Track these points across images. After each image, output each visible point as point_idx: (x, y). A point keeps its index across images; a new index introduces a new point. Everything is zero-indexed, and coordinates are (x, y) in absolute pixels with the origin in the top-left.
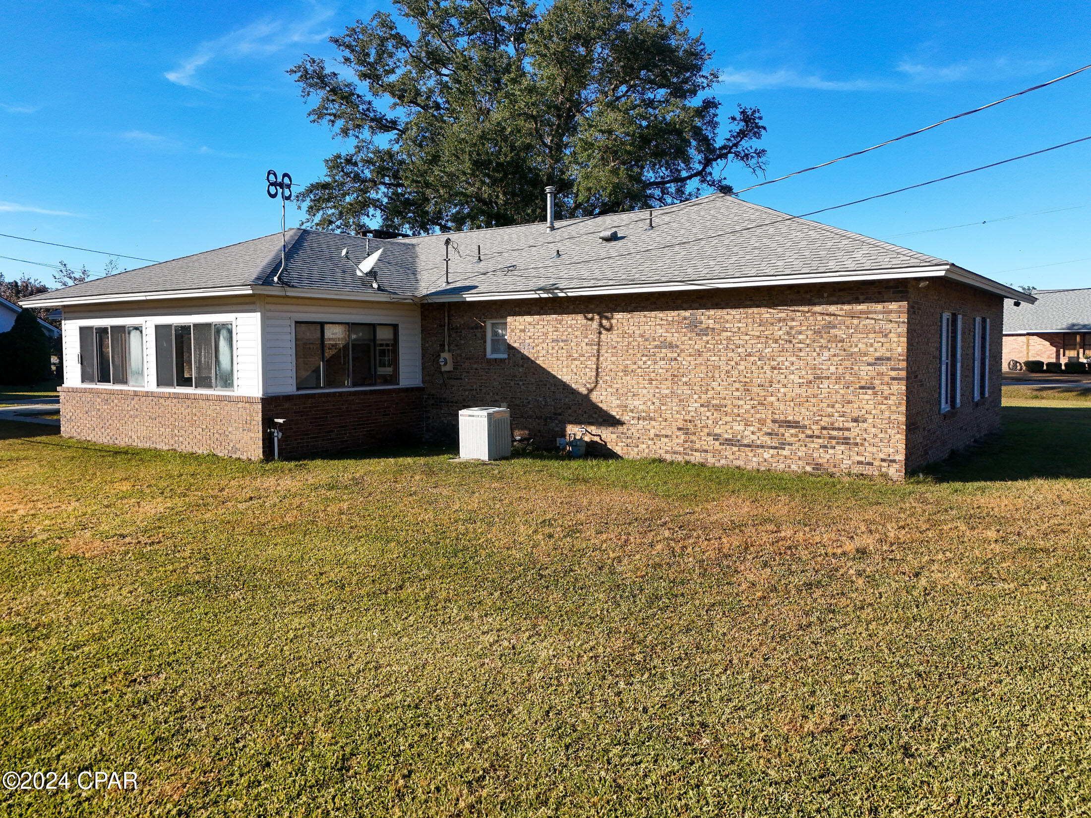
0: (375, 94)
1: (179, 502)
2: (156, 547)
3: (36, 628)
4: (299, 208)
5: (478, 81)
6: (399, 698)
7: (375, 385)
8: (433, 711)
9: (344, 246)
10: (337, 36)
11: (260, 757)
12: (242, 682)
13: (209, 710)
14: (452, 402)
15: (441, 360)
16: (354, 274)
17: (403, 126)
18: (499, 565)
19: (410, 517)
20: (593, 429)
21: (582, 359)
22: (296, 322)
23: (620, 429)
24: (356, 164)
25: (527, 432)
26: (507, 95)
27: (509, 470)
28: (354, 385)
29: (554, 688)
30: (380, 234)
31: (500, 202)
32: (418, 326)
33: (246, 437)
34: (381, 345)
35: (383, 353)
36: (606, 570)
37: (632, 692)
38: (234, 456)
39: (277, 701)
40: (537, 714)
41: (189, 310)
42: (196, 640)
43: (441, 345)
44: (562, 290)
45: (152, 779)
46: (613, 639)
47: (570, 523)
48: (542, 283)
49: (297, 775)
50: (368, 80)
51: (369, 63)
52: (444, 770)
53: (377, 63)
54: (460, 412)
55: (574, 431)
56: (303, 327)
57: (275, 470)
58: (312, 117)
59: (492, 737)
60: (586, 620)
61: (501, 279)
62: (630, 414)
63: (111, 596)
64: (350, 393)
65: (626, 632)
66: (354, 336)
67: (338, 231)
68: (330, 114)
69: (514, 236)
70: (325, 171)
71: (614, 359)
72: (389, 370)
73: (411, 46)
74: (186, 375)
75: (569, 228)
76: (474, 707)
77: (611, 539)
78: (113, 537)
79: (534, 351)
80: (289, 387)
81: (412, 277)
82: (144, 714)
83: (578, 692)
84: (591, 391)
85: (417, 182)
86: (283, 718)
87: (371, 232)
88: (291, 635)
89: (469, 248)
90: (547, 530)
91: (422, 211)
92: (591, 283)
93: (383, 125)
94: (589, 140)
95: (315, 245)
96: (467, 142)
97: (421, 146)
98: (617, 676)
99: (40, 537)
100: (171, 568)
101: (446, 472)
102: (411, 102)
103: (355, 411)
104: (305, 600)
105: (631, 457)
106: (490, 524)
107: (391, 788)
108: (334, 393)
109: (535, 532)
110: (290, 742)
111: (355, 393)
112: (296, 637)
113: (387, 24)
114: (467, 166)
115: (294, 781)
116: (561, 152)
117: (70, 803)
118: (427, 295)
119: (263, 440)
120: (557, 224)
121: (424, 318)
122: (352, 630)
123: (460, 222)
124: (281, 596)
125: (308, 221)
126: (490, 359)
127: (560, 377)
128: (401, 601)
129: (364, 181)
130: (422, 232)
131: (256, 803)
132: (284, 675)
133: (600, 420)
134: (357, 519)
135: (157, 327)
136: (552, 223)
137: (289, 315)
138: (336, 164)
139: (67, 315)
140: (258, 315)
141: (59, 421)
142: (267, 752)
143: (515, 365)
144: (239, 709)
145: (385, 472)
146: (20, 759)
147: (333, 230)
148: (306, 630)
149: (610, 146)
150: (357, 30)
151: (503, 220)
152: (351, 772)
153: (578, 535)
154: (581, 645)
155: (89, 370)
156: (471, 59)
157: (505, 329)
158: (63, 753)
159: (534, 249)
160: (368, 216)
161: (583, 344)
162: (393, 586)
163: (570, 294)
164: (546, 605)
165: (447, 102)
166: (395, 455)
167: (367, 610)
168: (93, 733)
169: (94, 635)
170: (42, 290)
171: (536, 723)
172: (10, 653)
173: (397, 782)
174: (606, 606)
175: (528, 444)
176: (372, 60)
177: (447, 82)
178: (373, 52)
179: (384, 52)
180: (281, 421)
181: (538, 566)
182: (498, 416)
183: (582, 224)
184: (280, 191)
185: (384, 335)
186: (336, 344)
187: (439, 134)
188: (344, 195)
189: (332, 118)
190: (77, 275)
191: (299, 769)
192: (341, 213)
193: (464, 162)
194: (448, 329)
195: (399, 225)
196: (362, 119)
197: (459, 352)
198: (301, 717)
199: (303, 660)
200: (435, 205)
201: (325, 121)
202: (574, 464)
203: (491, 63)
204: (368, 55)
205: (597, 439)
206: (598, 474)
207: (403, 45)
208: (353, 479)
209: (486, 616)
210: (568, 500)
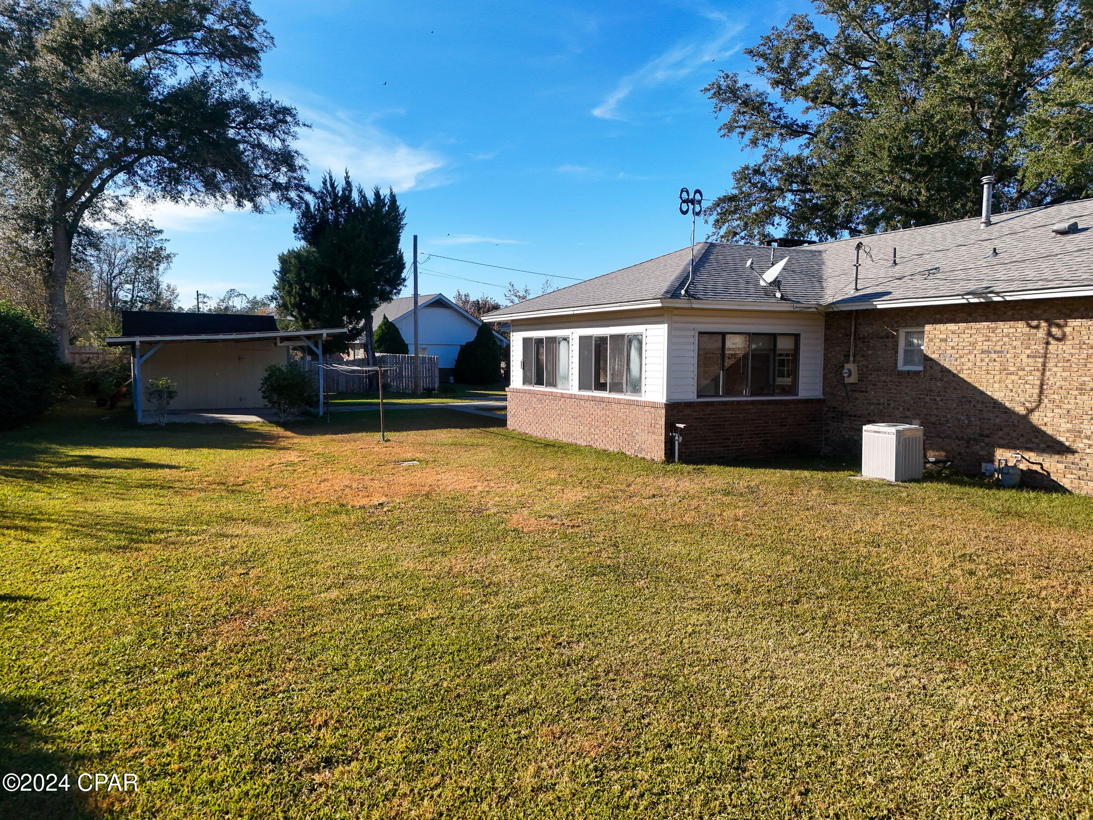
0: (787, 100)
1: (594, 493)
2: (576, 530)
3: (489, 585)
4: (706, 222)
5: (904, 69)
6: (795, 713)
7: (772, 395)
8: (831, 735)
9: (749, 256)
10: (751, 47)
11: (663, 738)
12: (647, 665)
13: (619, 684)
14: (855, 416)
15: (845, 371)
16: (757, 284)
17: (815, 129)
18: (907, 597)
19: (806, 532)
20: (1032, 456)
21: (1020, 373)
22: (700, 333)
23: (1070, 458)
24: (763, 174)
25: (943, 454)
26: (939, 79)
27: (920, 493)
28: (752, 395)
29: (974, 742)
30: (785, 242)
31: (922, 198)
32: (821, 335)
33: (651, 439)
34: (781, 355)
35: (782, 363)
36: (1045, 621)
37: (1080, 770)
38: (640, 456)
39: (677, 689)
40: (952, 765)
41: (607, 322)
42: (609, 617)
43: (845, 356)
44: (998, 294)
45: (574, 733)
46: (1054, 703)
47: (998, 562)
48: (972, 287)
49: (696, 763)
50: (780, 86)
51: (783, 69)
52: (845, 798)
53: (791, 68)
54: (865, 428)
55: (1005, 456)
56: (706, 337)
57: (675, 472)
58: (723, 132)
59: (898, 778)
60: (1018, 675)
61: (919, 282)
62: (1086, 441)
63: (542, 567)
64: (747, 403)
65: (1071, 698)
66: (754, 346)
67: (742, 243)
68: (740, 127)
69: (938, 235)
70: (733, 183)
71: (1065, 374)
72: (787, 381)
73: (828, 43)
74: (602, 381)
75: (1010, 222)
76: (876, 741)
77: (1053, 587)
78: (544, 517)
79: (958, 363)
80: (689, 394)
81: (817, 284)
82: (568, 674)
83: (1004, 754)
84: (1031, 411)
85: (827, 185)
86: (683, 706)
87: (775, 241)
88: (690, 629)
89: (883, 251)
90: (968, 566)
91: (831, 215)
92: (1039, 284)
93: (794, 130)
94: (1044, 117)
95: (720, 257)
96: (886, 137)
97: (833, 147)
98: (1058, 746)
99: (492, 511)
100: (587, 550)
101: (847, 490)
102: (824, 103)
103: (752, 420)
104: (702, 598)
105: (1083, 493)
106: (897, 551)
107: (788, 801)
108: (733, 402)
109: (952, 565)
110: (689, 730)
111: (753, 402)
112: (694, 632)
113: (804, 25)
114: (885, 163)
115: (693, 767)
116: (1004, 135)
117: (513, 736)
118: (833, 303)
119: (665, 443)
120: (994, 219)
121: (828, 327)
122: (747, 636)
123: (872, 224)
124: (680, 591)
125: (714, 234)
126: (902, 371)
127: (989, 393)
128: (797, 616)
129: (771, 190)
130: (829, 237)
131: (659, 779)
132: (683, 666)
133: (1043, 446)
134: (751, 526)
135: (581, 338)
136: (988, 218)
137: (694, 325)
138: (744, 175)
139: (514, 328)
140: (665, 327)
141: (506, 415)
142: (669, 733)
143: (932, 378)
144: (644, 688)
145: (780, 483)
146: (479, 691)
147: (737, 241)
148: (704, 627)
149: (1072, 121)
150: (772, 37)
151: (924, 218)
152: (747, 774)
153: (1008, 576)
154: (1010, 702)
155: (529, 374)
156: (896, 46)
157: (922, 338)
158: (507, 693)
159: (963, 248)
160: (773, 225)
161: (1024, 356)
162: (789, 599)
163: (1008, 298)
164: (965, 649)
165: (866, 97)
166: (792, 467)
167: (763, 618)
168: (530, 682)
169: (530, 598)
170: (496, 307)
171: (952, 775)
172: (471, 602)
173: (793, 797)
174: (1044, 663)
175: (945, 468)
176: (785, 65)
177: (866, 76)
178: (787, 57)
179: (798, 55)
180: (682, 426)
181: (956, 604)
182: (908, 434)
183: (1027, 216)
184: (691, 207)
185: (784, 345)
186: (736, 354)
187: (854, 132)
188: (750, 206)
189: (742, 130)
190: (521, 294)
191: (698, 758)
192: (746, 224)
193: (881, 159)
194: (855, 339)
195: (805, 232)
196: (772, 127)
197: (865, 363)
198: (699, 709)
199: (700, 655)
200: (844, 208)
201: (734, 135)
202: (1004, 494)
203: (921, 46)
204: (782, 60)
205: (1036, 468)
206: (1038, 509)
207: (820, 44)
208: (748, 487)
209: (891, 647)
210: (996, 535)
